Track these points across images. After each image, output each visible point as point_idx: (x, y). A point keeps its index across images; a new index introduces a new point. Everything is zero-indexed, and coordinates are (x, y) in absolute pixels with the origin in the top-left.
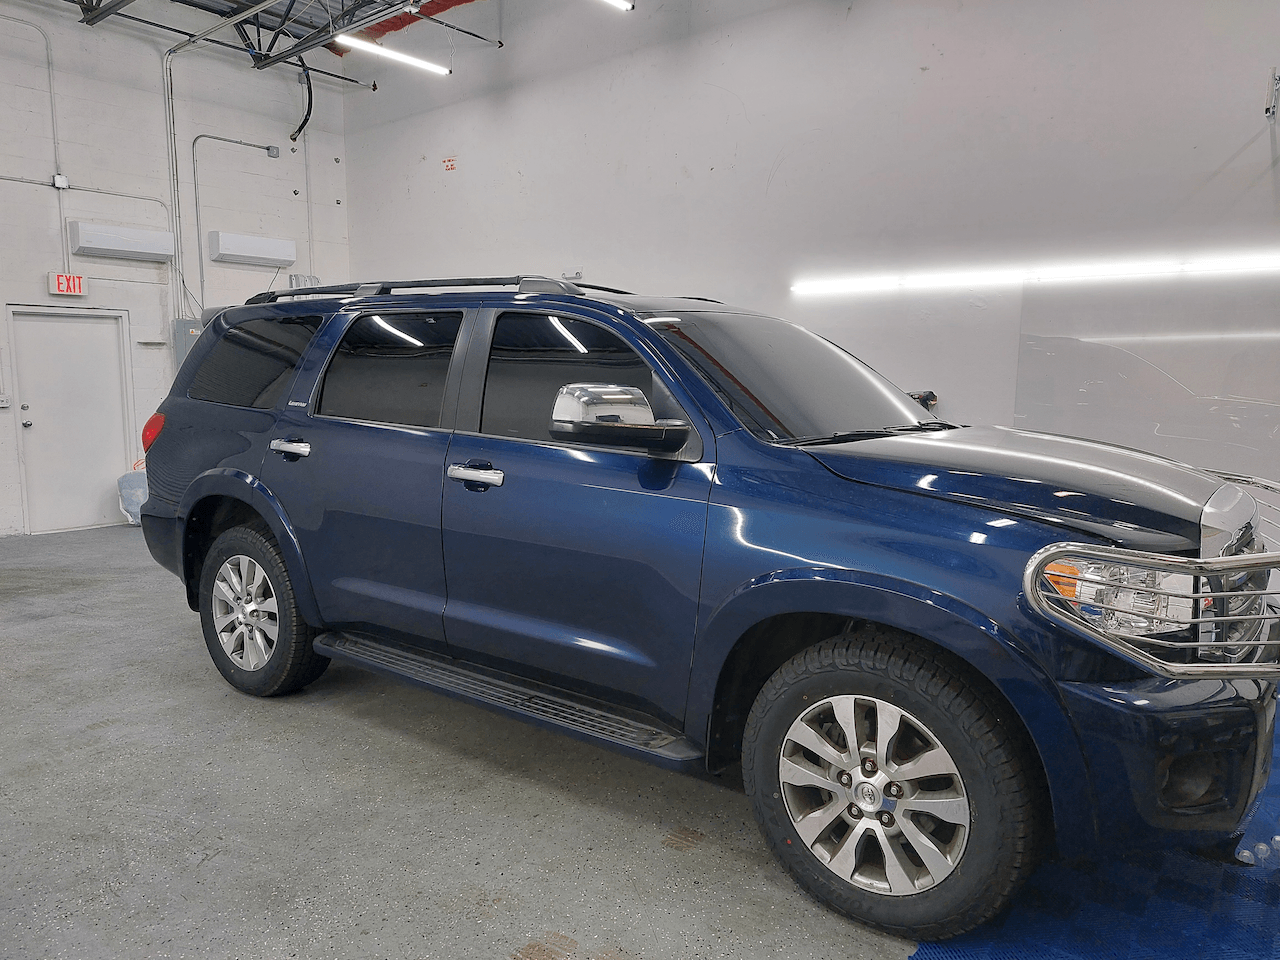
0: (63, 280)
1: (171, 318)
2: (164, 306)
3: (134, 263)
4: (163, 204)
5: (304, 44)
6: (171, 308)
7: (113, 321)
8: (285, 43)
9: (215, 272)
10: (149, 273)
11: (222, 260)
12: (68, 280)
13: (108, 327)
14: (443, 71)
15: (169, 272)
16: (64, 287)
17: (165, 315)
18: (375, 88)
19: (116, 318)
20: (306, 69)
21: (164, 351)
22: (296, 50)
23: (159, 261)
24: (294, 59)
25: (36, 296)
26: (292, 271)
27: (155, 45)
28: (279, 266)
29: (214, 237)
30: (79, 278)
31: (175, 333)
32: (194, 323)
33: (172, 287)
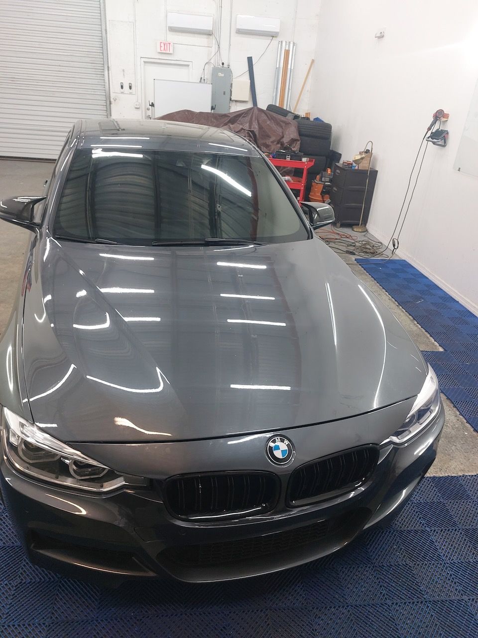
0: (162, 45)
1: (212, 67)
3: (196, 35)
7: (186, 67)
9: (237, 39)
10: (203, 40)
11: (240, 32)
12: (164, 45)
13: (184, 70)
15: (212, 41)
16: (162, 48)
19: (188, 66)
23: (209, 34)
25: (153, 54)
26: (280, 39)
28: (273, 35)
29: (236, 19)
30: (169, 44)
31: (212, 75)
32: (221, 70)
33: (214, 48)
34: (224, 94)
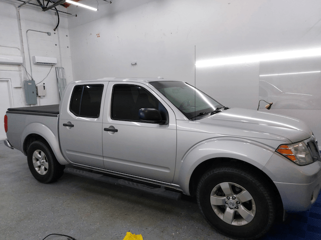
1: (23, 80)
2: (21, 77)
3: (12, 66)
4: (19, 49)
5: (56, 4)
6: (23, 78)
8: (50, 4)
9: (35, 68)
10: (16, 68)
11: (36, 64)
13: (5, 84)
14: (95, 10)
15: (22, 68)
17: (21, 80)
18: (76, 16)
19: (7, 81)
20: (57, 11)
21: (21, 90)
22: (54, 6)
23: (19, 65)
24: (54, 8)
26: (56, 66)
27: (14, 5)
28: (52, 65)
29: (34, 58)
31: (24, 84)
32: (30, 81)
33: (23, 72)
34: (33, 93)
